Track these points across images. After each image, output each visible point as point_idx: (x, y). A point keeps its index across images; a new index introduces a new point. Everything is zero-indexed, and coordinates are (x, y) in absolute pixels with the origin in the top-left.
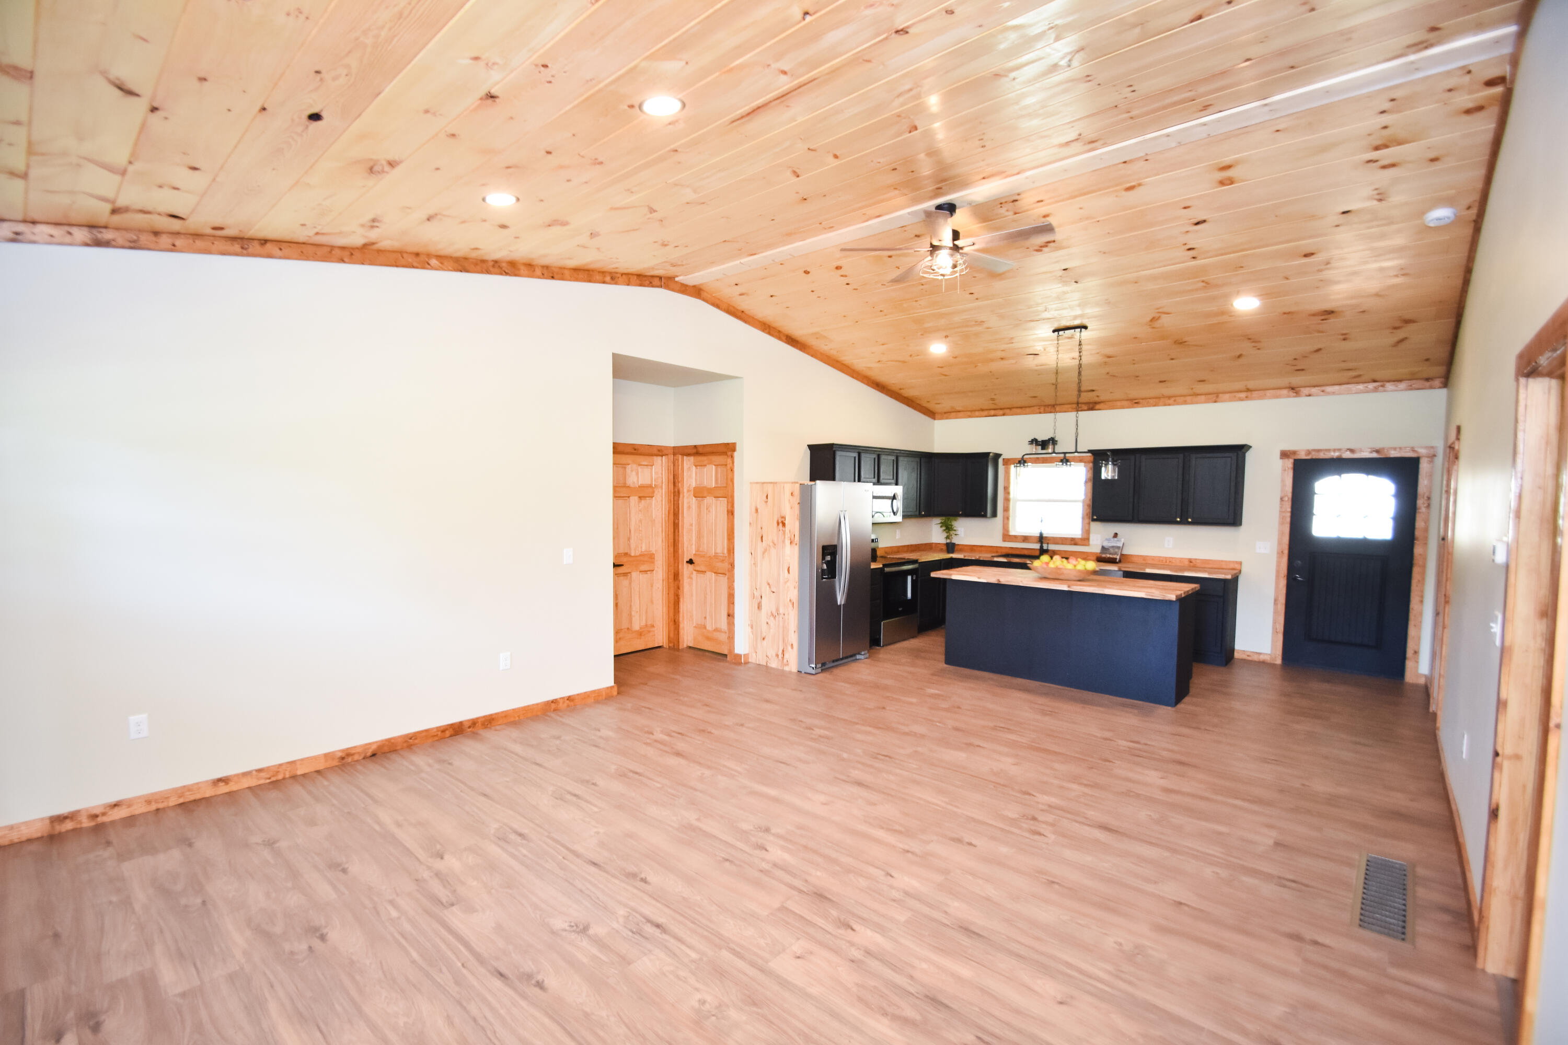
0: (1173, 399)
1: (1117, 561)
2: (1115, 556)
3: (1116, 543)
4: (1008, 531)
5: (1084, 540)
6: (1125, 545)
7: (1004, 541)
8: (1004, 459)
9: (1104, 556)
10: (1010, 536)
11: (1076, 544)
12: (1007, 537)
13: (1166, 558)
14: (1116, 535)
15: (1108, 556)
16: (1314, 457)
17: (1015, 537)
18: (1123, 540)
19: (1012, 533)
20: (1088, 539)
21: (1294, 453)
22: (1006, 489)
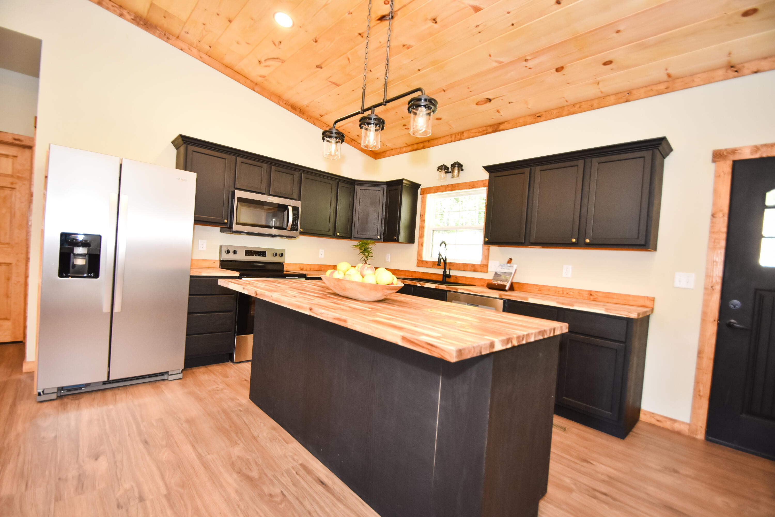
0: (578, 106)
1: (507, 288)
2: (505, 283)
3: (509, 269)
4: (421, 257)
5: (483, 267)
6: (517, 271)
7: (418, 266)
8: (421, 189)
9: (495, 282)
10: (422, 261)
11: (475, 271)
12: (420, 263)
13: (563, 288)
14: (510, 261)
15: (499, 282)
16: (764, 155)
17: (427, 262)
18: (515, 266)
19: (424, 259)
20: (487, 266)
21: (734, 151)
22: (422, 216)
